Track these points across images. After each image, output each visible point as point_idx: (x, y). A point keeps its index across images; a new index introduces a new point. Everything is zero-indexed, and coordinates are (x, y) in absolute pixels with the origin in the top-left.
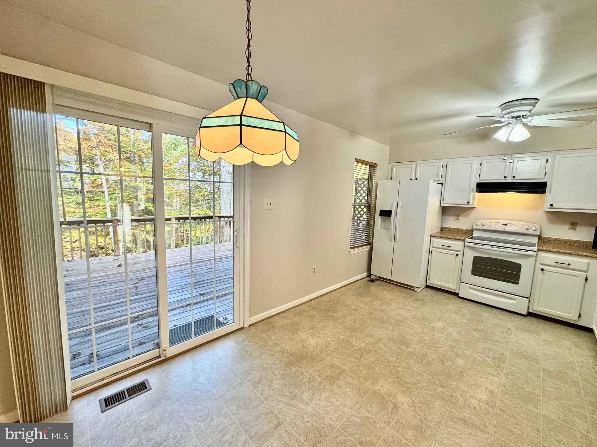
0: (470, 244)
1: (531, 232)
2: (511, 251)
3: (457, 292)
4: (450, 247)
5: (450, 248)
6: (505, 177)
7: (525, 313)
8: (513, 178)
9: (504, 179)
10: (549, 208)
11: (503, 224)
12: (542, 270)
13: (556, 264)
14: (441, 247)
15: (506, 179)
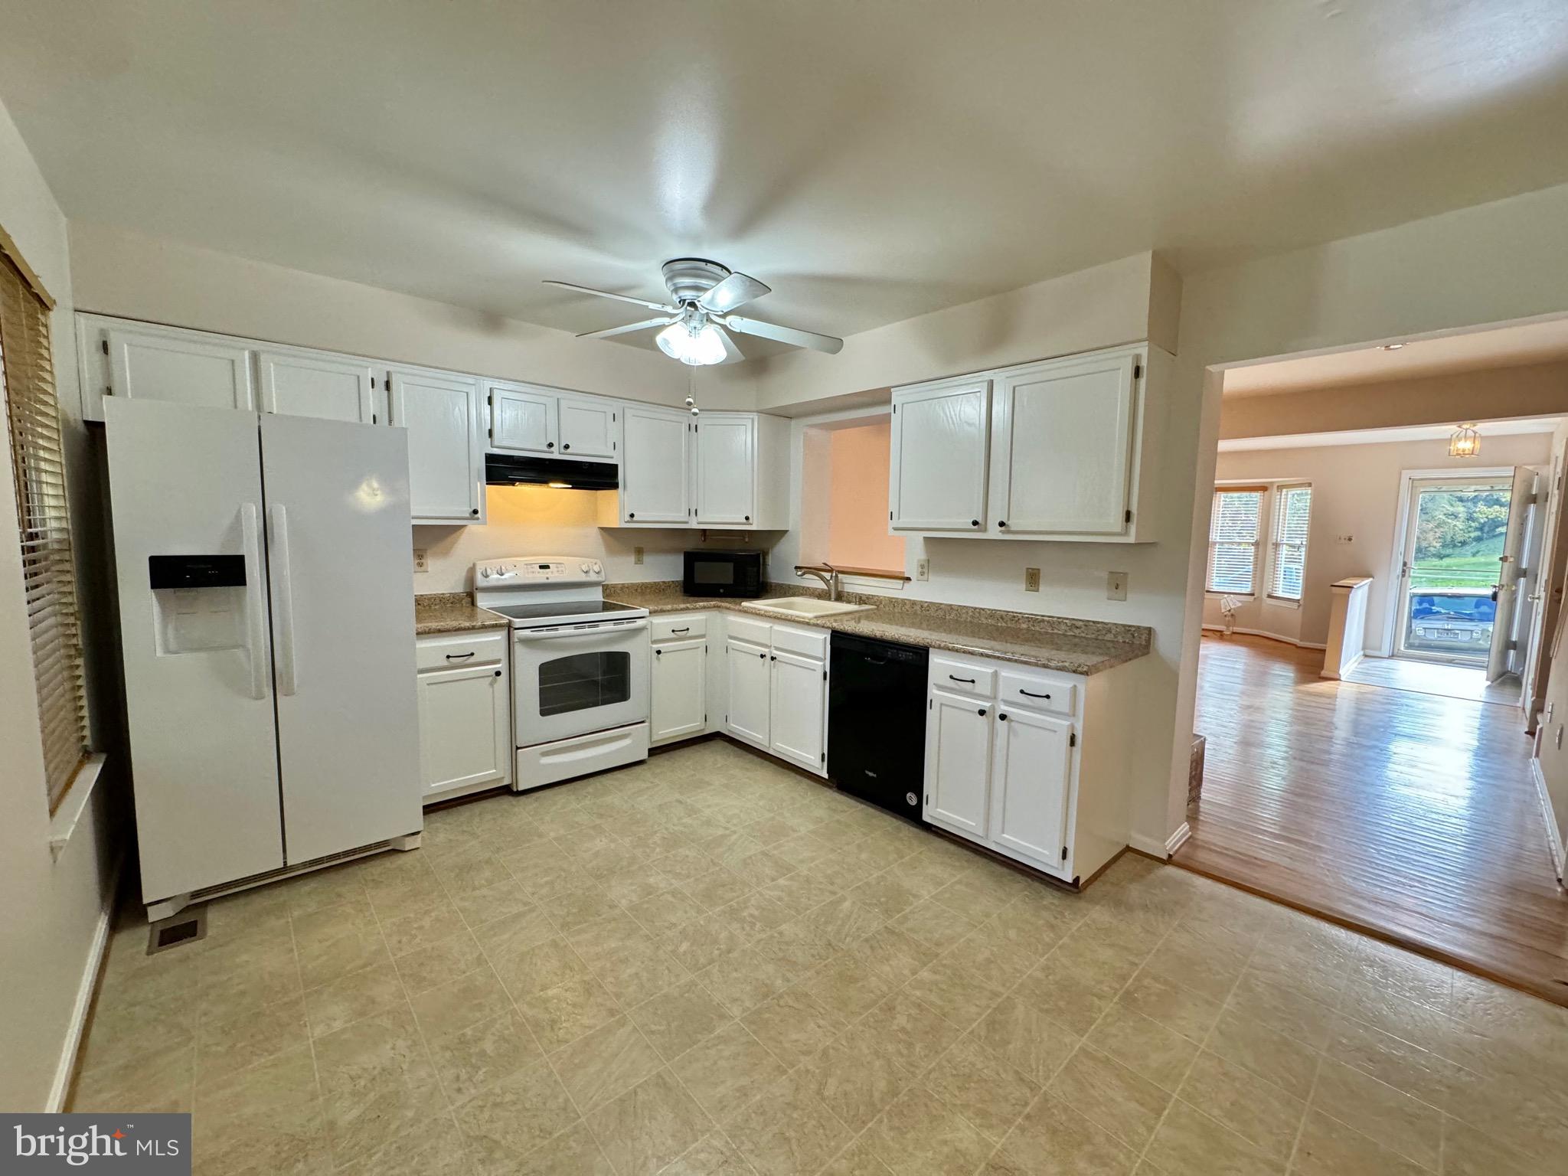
0: (527, 633)
1: (593, 577)
2: (610, 627)
3: (506, 782)
4: (472, 654)
5: (472, 660)
6: (551, 445)
7: (644, 755)
8: (562, 450)
9: (546, 449)
10: (628, 522)
11: (541, 567)
12: (659, 652)
13: (673, 635)
14: (445, 663)
15: (552, 449)
